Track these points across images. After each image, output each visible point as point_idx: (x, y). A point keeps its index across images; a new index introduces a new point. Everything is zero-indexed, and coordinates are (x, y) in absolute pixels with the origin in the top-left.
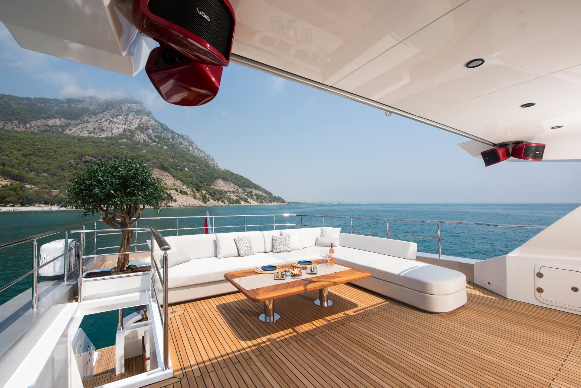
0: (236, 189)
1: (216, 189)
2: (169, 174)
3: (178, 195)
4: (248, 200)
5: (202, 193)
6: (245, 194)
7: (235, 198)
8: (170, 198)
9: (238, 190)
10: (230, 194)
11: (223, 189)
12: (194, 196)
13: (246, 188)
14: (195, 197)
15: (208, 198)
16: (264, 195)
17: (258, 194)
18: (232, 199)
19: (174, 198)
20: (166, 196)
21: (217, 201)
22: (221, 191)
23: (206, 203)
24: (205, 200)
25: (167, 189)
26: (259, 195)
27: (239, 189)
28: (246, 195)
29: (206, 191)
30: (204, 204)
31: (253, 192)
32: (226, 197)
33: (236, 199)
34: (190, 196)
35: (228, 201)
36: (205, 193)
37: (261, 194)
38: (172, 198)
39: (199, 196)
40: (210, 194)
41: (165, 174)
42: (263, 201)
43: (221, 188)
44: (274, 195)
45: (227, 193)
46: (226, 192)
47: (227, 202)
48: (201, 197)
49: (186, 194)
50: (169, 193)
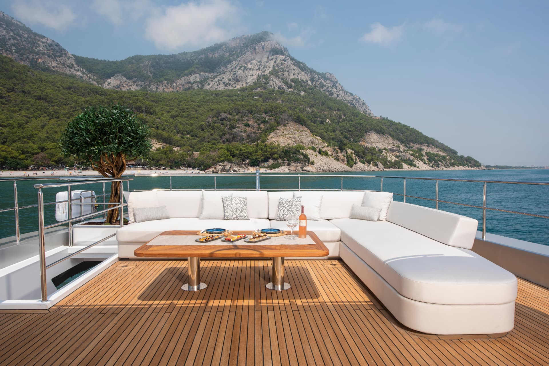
0: (396, 145)
1: (367, 147)
2: (306, 129)
3: (316, 156)
4: (414, 163)
5: (347, 153)
6: (411, 152)
7: (394, 159)
8: (306, 160)
9: (400, 147)
10: (386, 153)
11: (377, 147)
12: (337, 157)
13: (412, 144)
14: (337, 159)
15: (354, 160)
16: (442, 154)
17: (432, 152)
18: (390, 161)
19: (311, 160)
20: (302, 157)
21: (366, 164)
22: (374, 149)
23: (351, 167)
24: (350, 162)
25: (303, 148)
26: (433, 154)
27: (400, 145)
28: (412, 155)
29: (352, 149)
30: (350, 168)
31: (423, 150)
32: (380, 158)
33: (396, 160)
34: (330, 157)
35: (382, 164)
36: (351, 153)
37: (436, 153)
38: (309, 160)
39: (342, 157)
40: (357, 154)
41: (302, 129)
42: (440, 164)
43: (374, 145)
44: (459, 154)
45: (382, 152)
46: (381, 151)
47: (381, 165)
48: (345, 159)
49: (326, 154)
50: (305, 153)
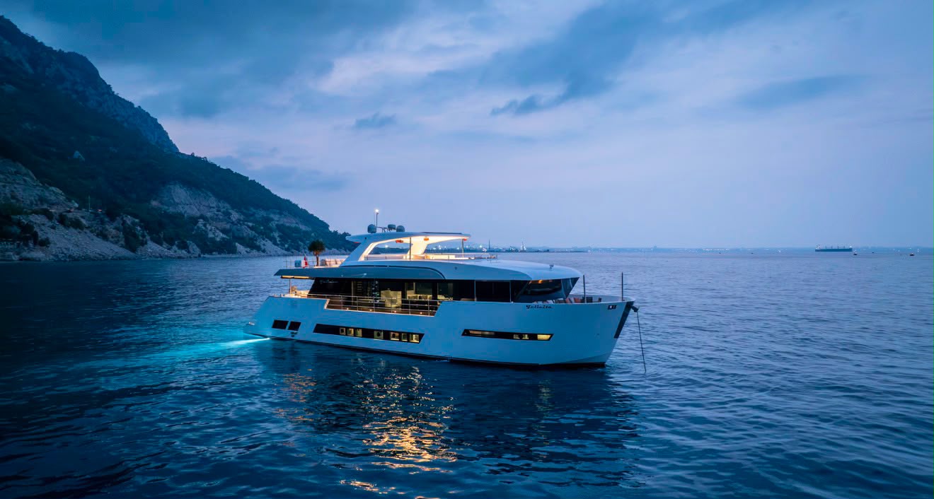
0: (222, 210)
1: (165, 212)
2: (24, 170)
3: (53, 228)
4: (258, 243)
5: (124, 222)
6: (250, 224)
7: (220, 236)
8: (29, 236)
9: (230, 214)
10: (205, 225)
11: (185, 212)
12: (101, 232)
13: (253, 210)
14: (102, 235)
15: (141, 238)
16: (303, 228)
17: (288, 225)
18: (213, 240)
19: (41, 236)
20: (19, 231)
21: (165, 245)
22: (181, 215)
23: (133, 250)
24: (132, 242)
25: (20, 211)
26: (289, 228)
27: (230, 211)
28: (252, 228)
29: (135, 216)
30: (132, 254)
31: (273, 220)
32: (193, 233)
33: (223, 239)
34: (88, 231)
35: (198, 246)
36: (134, 223)
37: (293, 225)
38: (35, 235)
39: (114, 232)
40: (146, 226)
41: (13, 170)
42: (300, 245)
43: (180, 209)
44: (332, 229)
45: (198, 222)
46: (194, 220)
47: (195, 247)
48: (121, 235)
49: (77, 225)
50: (26, 223)
